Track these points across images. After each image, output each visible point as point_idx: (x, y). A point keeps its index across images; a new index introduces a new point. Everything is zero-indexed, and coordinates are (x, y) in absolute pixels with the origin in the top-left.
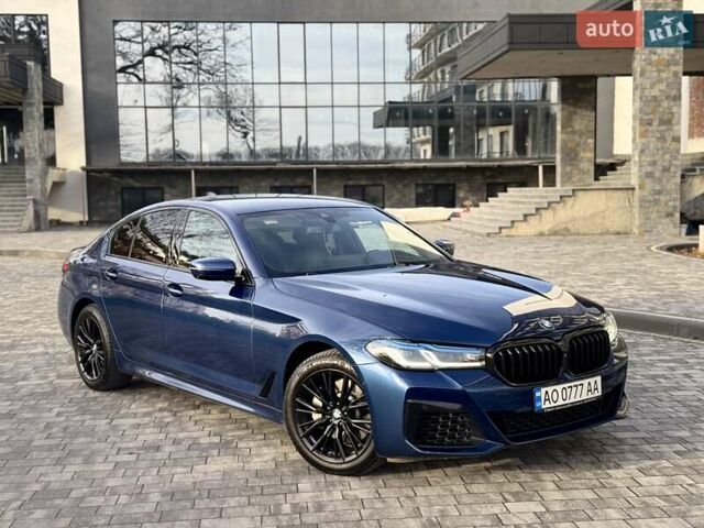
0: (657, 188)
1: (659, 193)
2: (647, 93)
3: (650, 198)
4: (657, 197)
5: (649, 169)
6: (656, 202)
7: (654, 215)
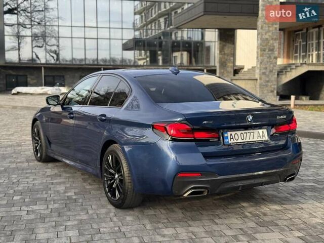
0: (267, 79)
1: (268, 81)
2: (263, 37)
3: (264, 84)
4: (267, 83)
5: (264, 71)
6: (267, 86)
7: (265, 92)
